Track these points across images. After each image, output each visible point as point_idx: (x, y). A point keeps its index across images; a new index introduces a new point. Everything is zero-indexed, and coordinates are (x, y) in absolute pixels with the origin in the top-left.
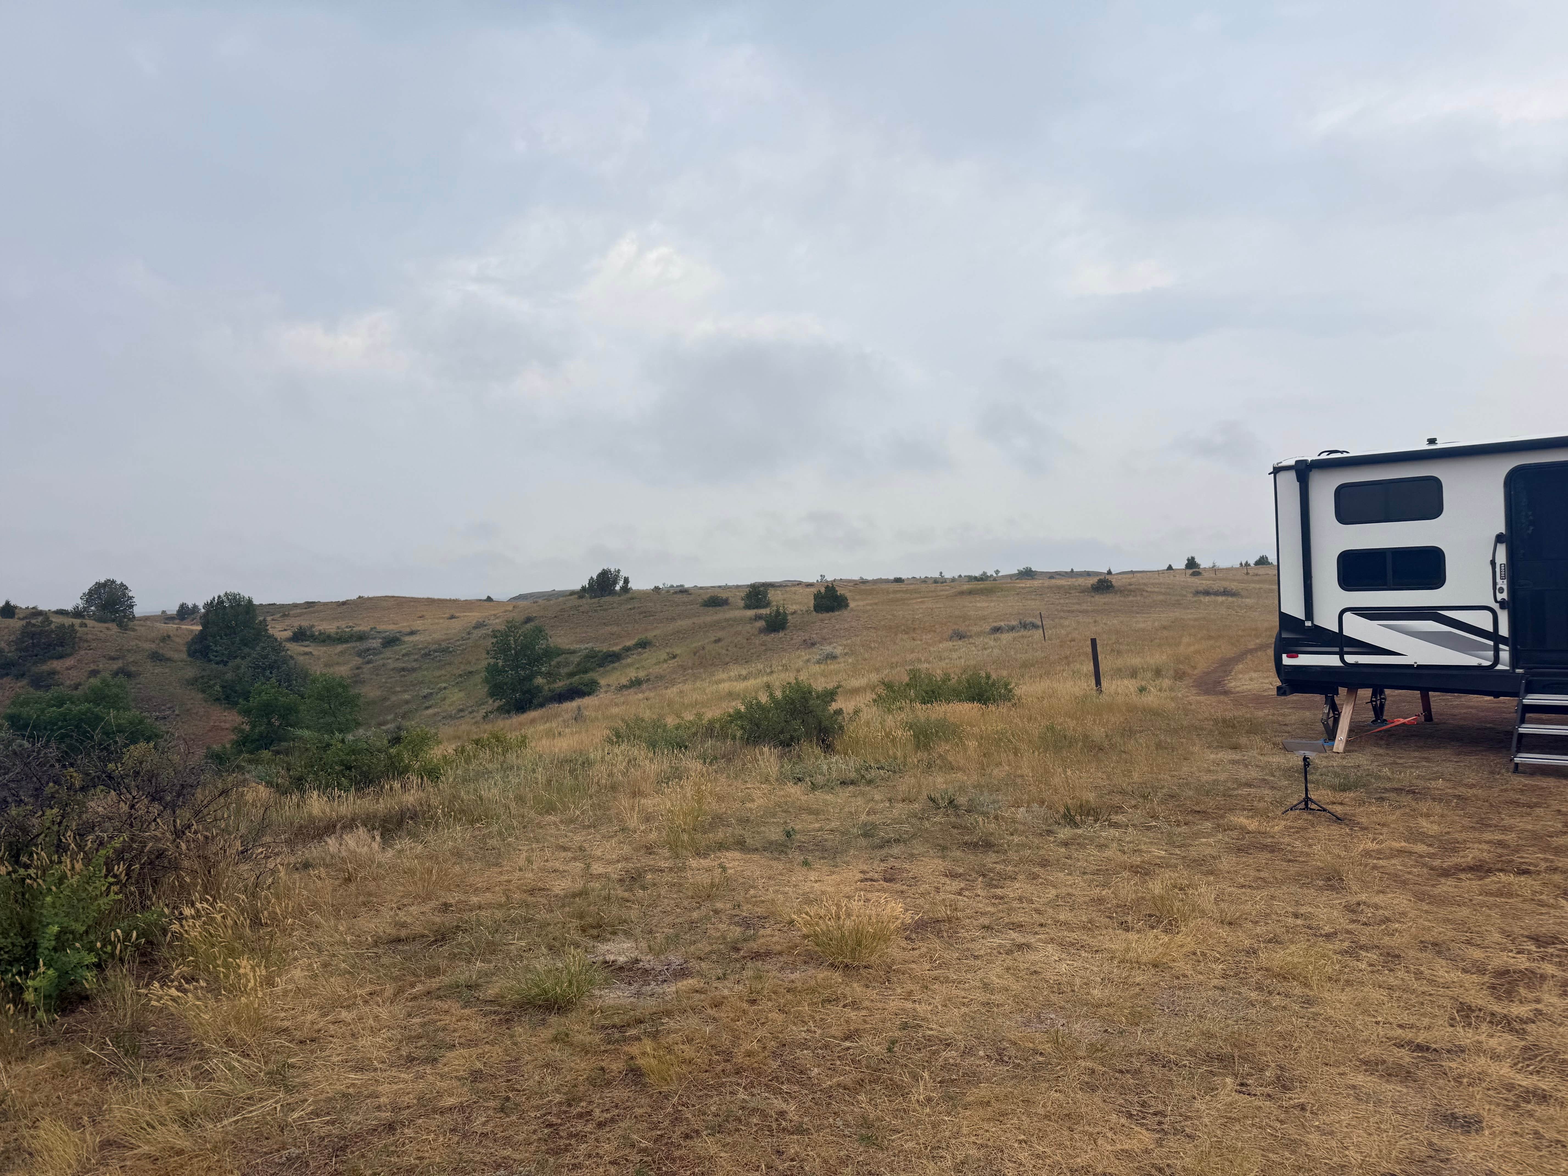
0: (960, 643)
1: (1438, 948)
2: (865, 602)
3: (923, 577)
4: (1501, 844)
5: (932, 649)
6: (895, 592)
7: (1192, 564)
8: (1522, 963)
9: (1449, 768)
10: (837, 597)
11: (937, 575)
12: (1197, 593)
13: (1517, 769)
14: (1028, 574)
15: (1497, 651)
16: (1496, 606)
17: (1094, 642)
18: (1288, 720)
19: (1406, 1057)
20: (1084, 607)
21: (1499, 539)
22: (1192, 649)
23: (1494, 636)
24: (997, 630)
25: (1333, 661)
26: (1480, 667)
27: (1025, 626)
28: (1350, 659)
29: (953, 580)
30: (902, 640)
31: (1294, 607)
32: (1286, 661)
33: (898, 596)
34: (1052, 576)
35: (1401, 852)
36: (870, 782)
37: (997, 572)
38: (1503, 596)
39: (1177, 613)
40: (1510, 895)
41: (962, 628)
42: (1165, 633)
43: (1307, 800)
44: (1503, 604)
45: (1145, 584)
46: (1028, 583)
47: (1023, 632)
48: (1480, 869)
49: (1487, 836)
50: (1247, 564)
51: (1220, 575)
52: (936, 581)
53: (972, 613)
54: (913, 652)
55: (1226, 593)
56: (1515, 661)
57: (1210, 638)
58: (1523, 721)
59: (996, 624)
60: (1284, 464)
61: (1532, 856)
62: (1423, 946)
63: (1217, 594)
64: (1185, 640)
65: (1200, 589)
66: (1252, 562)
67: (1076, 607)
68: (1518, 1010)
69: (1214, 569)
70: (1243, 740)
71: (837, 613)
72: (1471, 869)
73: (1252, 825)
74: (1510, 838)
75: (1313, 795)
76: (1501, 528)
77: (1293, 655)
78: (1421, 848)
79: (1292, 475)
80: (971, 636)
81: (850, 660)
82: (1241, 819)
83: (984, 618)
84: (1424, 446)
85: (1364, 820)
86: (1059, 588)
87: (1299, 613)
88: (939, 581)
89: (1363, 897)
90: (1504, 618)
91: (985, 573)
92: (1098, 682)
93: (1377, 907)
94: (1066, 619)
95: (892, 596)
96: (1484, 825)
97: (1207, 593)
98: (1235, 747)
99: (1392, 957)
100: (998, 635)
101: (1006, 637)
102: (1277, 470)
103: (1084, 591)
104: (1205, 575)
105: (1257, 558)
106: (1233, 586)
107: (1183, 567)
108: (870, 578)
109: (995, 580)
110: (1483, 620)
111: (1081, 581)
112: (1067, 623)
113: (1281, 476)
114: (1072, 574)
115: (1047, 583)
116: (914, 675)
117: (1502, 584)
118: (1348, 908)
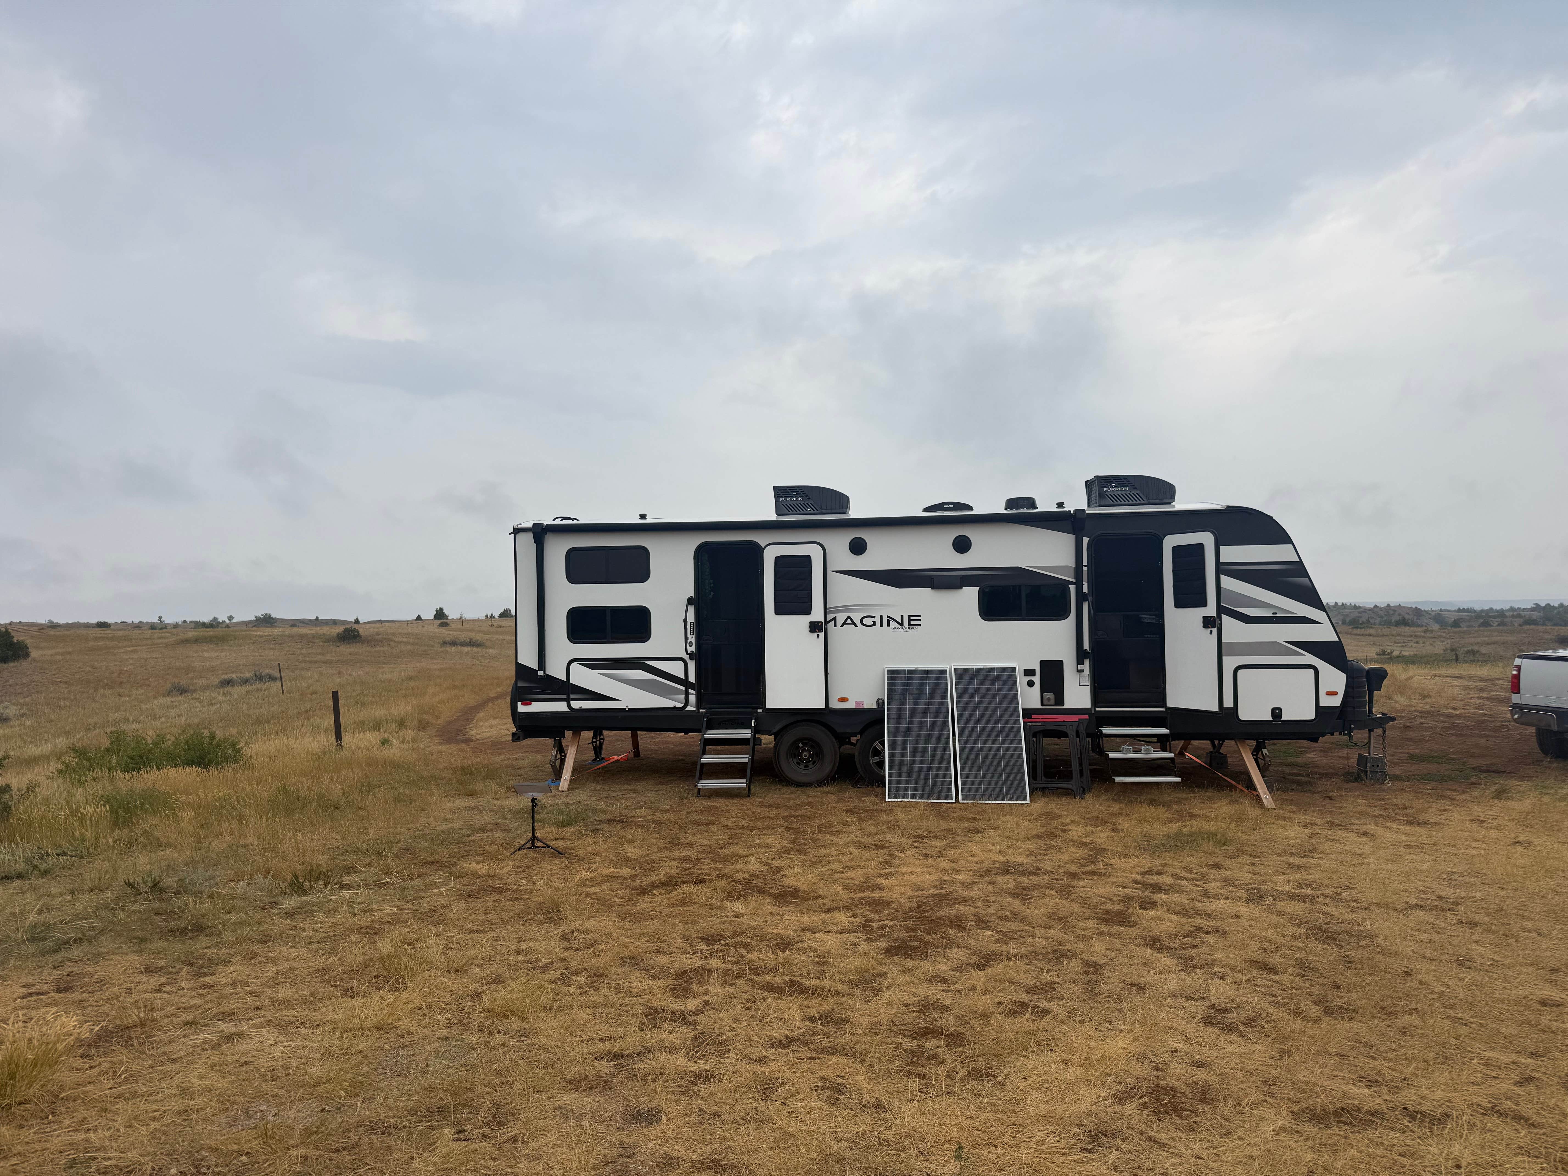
0: (181, 698)
1: (634, 961)
2: (54, 651)
3: (136, 621)
4: (686, 859)
5: (144, 706)
6: (96, 639)
7: (440, 614)
8: (696, 961)
9: (650, 797)
10: (12, 644)
11: (155, 620)
12: (444, 643)
13: (699, 793)
14: (267, 621)
15: (687, 694)
16: (687, 657)
17: (335, 694)
18: (521, 763)
19: (604, 1067)
20: (328, 657)
21: (690, 601)
22: (436, 699)
23: (684, 682)
24: (227, 683)
25: (560, 707)
26: (674, 709)
27: (260, 678)
28: (575, 705)
29: (176, 626)
30: (104, 696)
31: (528, 658)
32: (521, 708)
33: (101, 643)
34: (294, 623)
35: (610, 877)
36: (46, 873)
37: (231, 618)
38: (692, 649)
39: (424, 664)
40: (690, 903)
41: (184, 682)
42: (412, 684)
43: (534, 838)
44: (692, 656)
45: (393, 634)
46: (268, 631)
47: (258, 685)
48: (669, 884)
49: (677, 854)
50: (492, 616)
51: (466, 626)
52: (153, 627)
53: (197, 664)
54: (118, 710)
55: (471, 643)
56: (699, 704)
57: (455, 687)
58: (704, 753)
59: (226, 677)
60: (524, 525)
61: (708, 867)
62: (622, 960)
63: (463, 644)
64: (431, 690)
65: (448, 639)
66: (496, 615)
67: (319, 658)
68: (692, 1004)
69: (461, 620)
70: (479, 786)
71: (12, 664)
72: (663, 884)
73: (482, 869)
74: (692, 853)
75: (538, 834)
76: (691, 593)
77: (527, 702)
78: (626, 871)
79: (530, 537)
80: (195, 691)
81: (28, 723)
82: (473, 865)
83: (212, 670)
84: (638, 520)
85: (581, 852)
86: (302, 636)
87: (534, 665)
88: (158, 627)
89: (576, 925)
90: (692, 666)
91: (215, 619)
92: (339, 737)
93: (587, 932)
94: (308, 670)
95: (91, 644)
96: (674, 844)
97: (454, 643)
98: (471, 794)
99: (598, 976)
100: (228, 689)
101: (237, 691)
102: (517, 531)
103: (328, 640)
104: (453, 626)
105: (502, 611)
106: (478, 637)
107: (432, 618)
108: (62, 621)
109: (228, 626)
110: (677, 669)
111: (325, 630)
112: (308, 674)
113: (520, 536)
114: (317, 622)
115: (288, 631)
116: (117, 738)
117: (692, 639)
118: (565, 938)
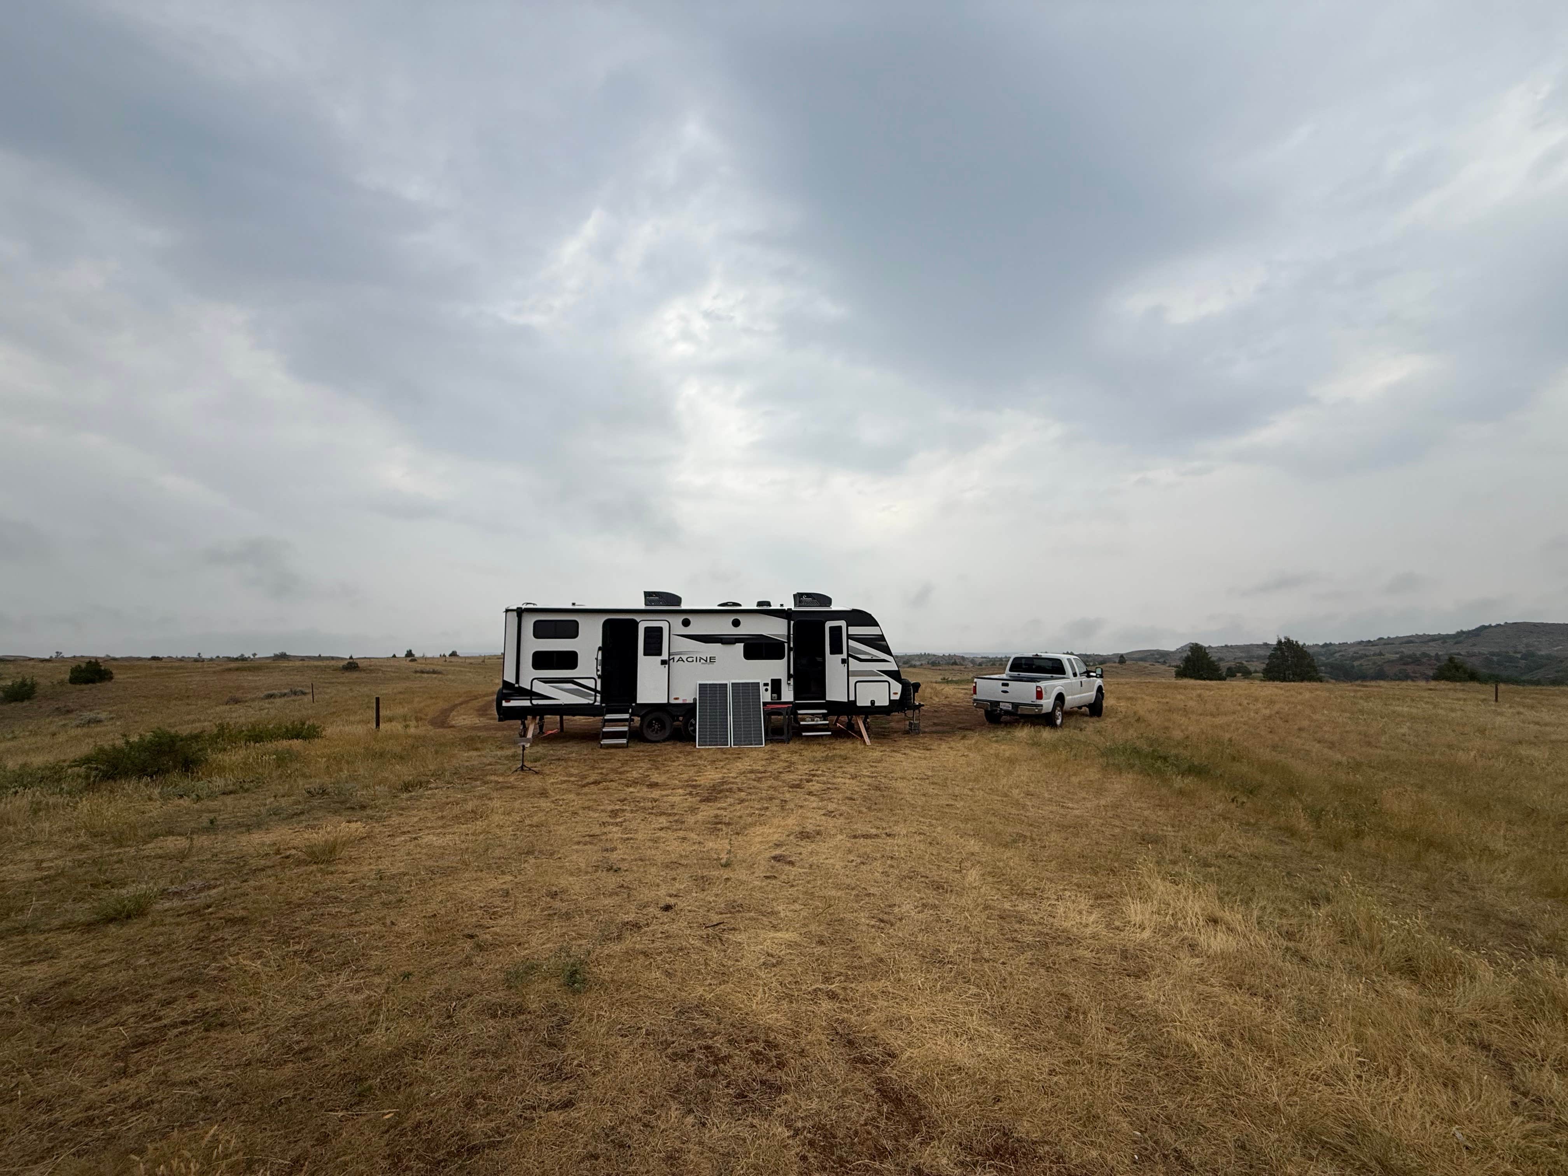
0: (237, 706)
1: (589, 808)
3: (179, 657)
4: (601, 773)
5: (209, 711)
7: (409, 655)
9: (576, 748)
11: (195, 656)
12: (417, 672)
13: (602, 746)
14: (284, 657)
15: (596, 696)
16: (596, 677)
20: (341, 680)
21: (599, 649)
22: (422, 704)
23: (595, 690)
24: (269, 696)
25: (526, 703)
26: (589, 704)
27: (295, 693)
28: (535, 702)
29: (214, 660)
31: (510, 677)
32: (505, 704)
34: (305, 658)
37: (254, 655)
38: (599, 673)
39: (408, 684)
41: (238, 695)
42: (402, 696)
43: (524, 766)
44: (599, 677)
45: (381, 666)
47: (295, 697)
48: (596, 783)
49: (596, 771)
50: (444, 656)
51: (429, 662)
52: (195, 660)
53: (246, 684)
55: (435, 672)
56: (602, 702)
57: (431, 698)
58: (604, 726)
59: (267, 692)
62: (584, 808)
63: (430, 673)
64: (417, 700)
65: (419, 669)
66: (447, 655)
67: (334, 680)
69: (424, 658)
72: (593, 783)
74: (604, 771)
76: (599, 644)
77: (507, 701)
80: (246, 702)
81: (118, 723)
83: (257, 688)
84: (572, 607)
86: (315, 666)
87: (513, 681)
89: (557, 797)
90: (599, 682)
91: (242, 656)
92: (378, 724)
93: (563, 800)
94: (328, 688)
96: (593, 768)
97: (423, 672)
100: (272, 700)
101: (278, 701)
102: (507, 611)
103: (338, 667)
104: (419, 661)
106: (438, 668)
107: (403, 656)
110: (591, 683)
112: (329, 691)
113: (509, 614)
117: (600, 668)
